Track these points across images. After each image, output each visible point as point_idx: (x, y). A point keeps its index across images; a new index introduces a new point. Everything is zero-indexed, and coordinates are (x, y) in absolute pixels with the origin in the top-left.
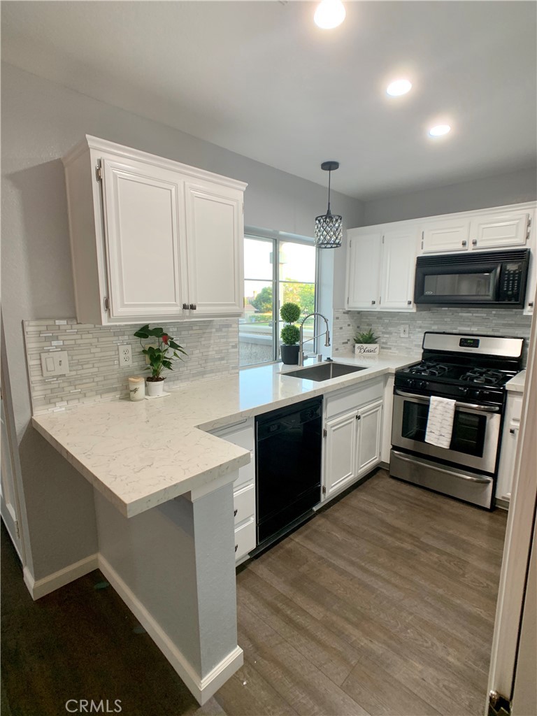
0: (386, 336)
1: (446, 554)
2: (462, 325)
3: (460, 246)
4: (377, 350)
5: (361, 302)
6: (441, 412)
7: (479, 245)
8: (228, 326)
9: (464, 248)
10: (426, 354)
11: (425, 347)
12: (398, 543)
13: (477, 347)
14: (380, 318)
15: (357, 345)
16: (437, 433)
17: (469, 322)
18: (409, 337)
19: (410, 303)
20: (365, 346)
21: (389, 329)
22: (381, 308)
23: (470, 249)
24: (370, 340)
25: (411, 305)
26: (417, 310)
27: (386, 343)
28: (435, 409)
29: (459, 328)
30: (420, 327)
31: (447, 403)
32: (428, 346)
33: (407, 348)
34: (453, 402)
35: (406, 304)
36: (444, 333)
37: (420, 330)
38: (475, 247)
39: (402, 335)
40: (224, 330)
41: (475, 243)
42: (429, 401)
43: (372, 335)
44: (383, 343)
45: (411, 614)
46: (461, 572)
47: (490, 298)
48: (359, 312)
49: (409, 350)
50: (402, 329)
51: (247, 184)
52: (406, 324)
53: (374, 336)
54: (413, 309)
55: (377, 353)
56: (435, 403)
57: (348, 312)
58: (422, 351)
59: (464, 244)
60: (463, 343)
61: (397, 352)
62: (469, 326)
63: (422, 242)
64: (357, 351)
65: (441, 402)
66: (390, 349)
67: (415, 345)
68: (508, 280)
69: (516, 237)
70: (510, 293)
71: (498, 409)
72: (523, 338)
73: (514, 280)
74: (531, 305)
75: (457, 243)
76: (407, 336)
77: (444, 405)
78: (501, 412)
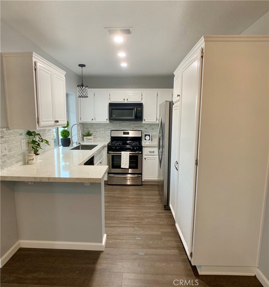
0: (95, 133)
1: (138, 198)
2: (123, 127)
4: (93, 139)
5: (87, 119)
6: (125, 156)
8: (50, 130)
9: (124, 101)
10: (112, 139)
11: (112, 136)
12: (124, 200)
13: (129, 134)
14: (92, 126)
15: (85, 137)
16: (125, 164)
17: (124, 126)
18: (104, 133)
19: (107, 120)
20: (88, 137)
21: (96, 130)
22: (96, 122)
23: (126, 102)
24: (89, 135)
25: (107, 121)
26: (110, 122)
27: (95, 136)
28: (123, 156)
29: (122, 128)
30: (108, 129)
31: (127, 153)
32: (113, 135)
33: (104, 137)
34: (129, 152)
35: (105, 120)
36: (117, 130)
37: (108, 130)
39: (102, 132)
40: (49, 132)
41: (127, 100)
42: (121, 153)
43: (89, 133)
44: (94, 136)
45: (138, 212)
46: (143, 200)
47: (133, 118)
48: (83, 123)
50: (101, 129)
51: (66, 72)
52: (103, 128)
53: (90, 133)
55: (93, 140)
56: (123, 154)
57: (80, 123)
58: (110, 137)
60: (124, 133)
61: (100, 139)
62: (125, 127)
63: (110, 98)
64: (85, 140)
65: (125, 153)
66: (97, 138)
67: (107, 136)
68: (138, 112)
69: (139, 99)
70: (139, 116)
71: (141, 152)
72: (141, 131)
73: (140, 112)
74: (144, 120)
75: (122, 99)
76: (103, 132)
77: (126, 154)
78: (142, 153)
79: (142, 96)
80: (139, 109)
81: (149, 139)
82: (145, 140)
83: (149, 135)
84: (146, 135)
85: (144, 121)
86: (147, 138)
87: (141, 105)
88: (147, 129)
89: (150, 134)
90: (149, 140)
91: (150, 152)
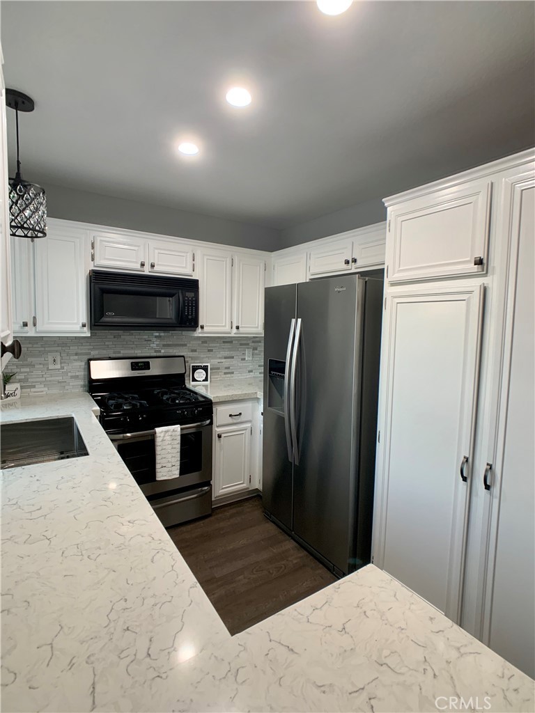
3: (138, 266)
4: (18, 392)
6: (169, 442)
7: (156, 268)
9: (142, 269)
11: (94, 376)
13: (149, 369)
18: (63, 368)
19: (83, 326)
21: (29, 360)
22: (36, 332)
23: (147, 271)
25: (85, 329)
26: (92, 334)
27: (27, 380)
31: (173, 431)
32: (98, 375)
33: (59, 382)
34: (178, 427)
35: (78, 328)
38: (152, 270)
39: (52, 367)
41: (153, 266)
42: (154, 434)
44: (21, 380)
47: (171, 321)
49: (63, 384)
50: (49, 357)
54: (86, 333)
55: (17, 395)
59: (143, 265)
60: (134, 367)
63: (93, 255)
65: (166, 432)
67: (72, 377)
68: (188, 306)
69: (185, 267)
70: (190, 317)
71: (208, 422)
72: (183, 356)
73: (192, 306)
74: (202, 327)
75: (136, 262)
76: (58, 366)
77: (170, 433)
78: (211, 423)
79: (194, 260)
80: (190, 295)
81: (204, 378)
82: (194, 380)
83: (205, 369)
84: (195, 369)
85: (199, 330)
86: (200, 374)
87: (192, 285)
88: (195, 351)
89: (209, 365)
90: (206, 380)
91: (230, 416)
